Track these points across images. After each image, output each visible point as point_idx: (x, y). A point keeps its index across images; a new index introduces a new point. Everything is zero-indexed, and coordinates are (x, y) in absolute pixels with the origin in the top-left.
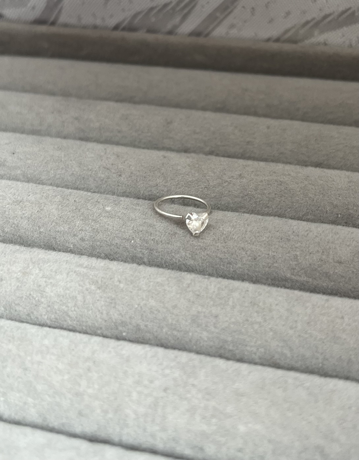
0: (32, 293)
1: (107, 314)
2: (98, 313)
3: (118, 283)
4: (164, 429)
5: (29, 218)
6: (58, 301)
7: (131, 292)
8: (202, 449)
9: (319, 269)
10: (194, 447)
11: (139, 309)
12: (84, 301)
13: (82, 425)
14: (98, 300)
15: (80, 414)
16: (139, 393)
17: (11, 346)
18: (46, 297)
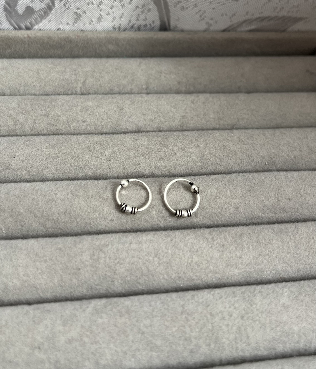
0: (106, 273)
2: (160, 275)
6: (128, 274)
11: (189, 265)
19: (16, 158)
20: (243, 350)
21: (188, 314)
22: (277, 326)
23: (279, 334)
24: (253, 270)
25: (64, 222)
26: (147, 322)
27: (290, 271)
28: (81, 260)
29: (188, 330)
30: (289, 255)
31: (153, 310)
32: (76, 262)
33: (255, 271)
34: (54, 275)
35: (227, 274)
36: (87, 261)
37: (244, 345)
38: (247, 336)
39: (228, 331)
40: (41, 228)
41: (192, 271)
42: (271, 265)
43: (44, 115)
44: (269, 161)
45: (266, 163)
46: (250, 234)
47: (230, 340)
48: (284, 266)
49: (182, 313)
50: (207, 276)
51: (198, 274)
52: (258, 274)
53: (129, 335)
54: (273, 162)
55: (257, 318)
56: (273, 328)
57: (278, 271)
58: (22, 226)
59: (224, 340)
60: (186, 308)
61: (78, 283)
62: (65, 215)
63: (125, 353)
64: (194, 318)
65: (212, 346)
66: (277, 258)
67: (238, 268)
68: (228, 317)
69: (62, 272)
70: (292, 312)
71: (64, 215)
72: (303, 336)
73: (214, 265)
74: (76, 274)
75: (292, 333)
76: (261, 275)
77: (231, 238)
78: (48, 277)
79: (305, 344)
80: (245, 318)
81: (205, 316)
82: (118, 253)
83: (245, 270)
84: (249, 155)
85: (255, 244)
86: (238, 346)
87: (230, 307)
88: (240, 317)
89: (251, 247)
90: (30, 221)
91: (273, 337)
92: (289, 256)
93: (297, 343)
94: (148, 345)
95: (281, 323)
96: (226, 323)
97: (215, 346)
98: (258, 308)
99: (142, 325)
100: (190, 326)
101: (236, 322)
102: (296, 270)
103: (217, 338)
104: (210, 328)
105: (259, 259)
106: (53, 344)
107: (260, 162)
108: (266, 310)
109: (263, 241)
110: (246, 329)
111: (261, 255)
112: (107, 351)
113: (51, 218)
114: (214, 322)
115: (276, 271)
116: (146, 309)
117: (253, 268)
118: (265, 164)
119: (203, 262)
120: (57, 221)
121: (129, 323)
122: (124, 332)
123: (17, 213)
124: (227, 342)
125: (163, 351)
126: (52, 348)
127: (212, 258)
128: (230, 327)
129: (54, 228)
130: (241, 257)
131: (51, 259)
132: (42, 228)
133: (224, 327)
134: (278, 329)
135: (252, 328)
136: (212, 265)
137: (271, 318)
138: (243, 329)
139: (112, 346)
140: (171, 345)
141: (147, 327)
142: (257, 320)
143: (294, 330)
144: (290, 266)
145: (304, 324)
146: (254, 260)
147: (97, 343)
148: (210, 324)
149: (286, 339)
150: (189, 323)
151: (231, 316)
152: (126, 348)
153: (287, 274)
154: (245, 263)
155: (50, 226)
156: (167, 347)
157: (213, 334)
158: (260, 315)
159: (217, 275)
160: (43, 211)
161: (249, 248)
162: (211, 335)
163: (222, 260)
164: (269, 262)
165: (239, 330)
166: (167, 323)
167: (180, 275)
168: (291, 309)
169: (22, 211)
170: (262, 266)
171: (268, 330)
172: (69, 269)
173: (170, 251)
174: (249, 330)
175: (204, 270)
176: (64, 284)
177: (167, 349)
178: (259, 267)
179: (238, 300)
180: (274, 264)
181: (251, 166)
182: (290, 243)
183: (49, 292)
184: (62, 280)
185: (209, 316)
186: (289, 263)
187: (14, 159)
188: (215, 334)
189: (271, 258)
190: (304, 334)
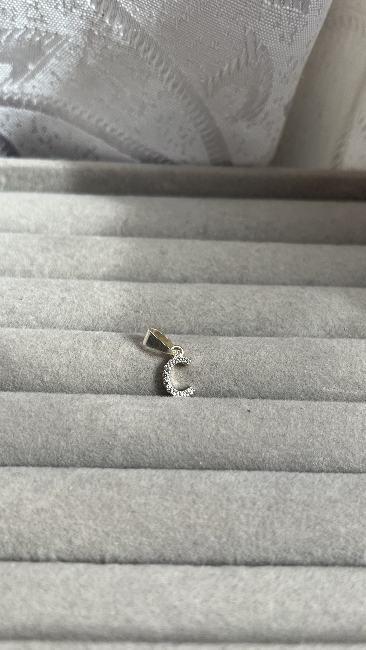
0: (104, 438)
1: (182, 447)
2: (173, 448)
3: (185, 418)
4: (274, 543)
5: (68, 366)
6: (132, 442)
7: (201, 424)
8: (310, 554)
9: (350, 380)
10: (303, 553)
11: (212, 438)
12: (158, 439)
13: (198, 553)
14: (171, 436)
15: (195, 543)
16: (248, 515)
17: (111, 493)
18: (120, 439)
19: (23, 300)
20: (266, 550)
21: (196, 494)
22: (316, 524)
23: (318, 534)
24: (299, 453)
25: (66, 376)
26: (142, 500)
27: (352, 460)
28: (74, 419)
29: (193, 515)
30: (352, 438)
31: (152, 486)
32: (67, 421)
33: (302, 455)
34: (38, 433)
35: (263, 454)
36: (82, 421)
37: (269, 543)
38: (273, 532)
39: (247, 522)
40: (37, 381)
41: (216, 447)
42: (325, 450)
43: (69, 256)
44: (349, 326)
45: (345, 328)
46: (301, 408)
47: (248, 535)
48: (343, 453)
49: (188, 494)
50: (236, 455)
51: (223, 451)
52: (306, 459)
53: (114, 512)
54: (355, 327)
55: (291, 510)
56: (311, 526)
57: (334, 459)
58: (14, 377)
59: (241, 533)
60: (195, 488)
61: (67, 447)
62: (68, 368)
63: (107, 534)
64: (204, 501)
65: (224, 540)
66: (334, 441)
67: (278, 448)
68: (249, 505)
69: (49, 432)
70: (341, 509)
71: (66, 368)
72: (352, 542)
73: (245, 441)
74: (66, 435)
75: (337, 536)
76: (311, 462)
77: (274, 411)
78: (30, 436)
79: (355, 552)
80: (272, 509)
81: (219, 500)
82: (123, 416)
83: (288, 452)
84: (322, 317)
85: (306, 421)
86: (260, 543)
87: (255, 493)
88: (266, 507)
89: (300, 425)
90: (24, 372)
91: (310, 538)
92: (351, 440)
93: (343, 549)
94: (138, 528)
95: (322, 520)
96: (246, 512)
97: (228, 539)
98: (293, 498)
99: (134, 501)
100: (197, 511)
101: (260, 513)
102: (361, 459)
103: (231, 529)
104: (224, 516)
105: (309, 441)
106: (16, 512)
107: (337, 327)
108: (304, 502)
109: (319, 419)
110: (272, 523)
111: (312, 435)
112: (83, 529)
113: (50, 370)
114: (229, 508)
115: (332, 458)
116: (143, 483)
117: (299, 450)
118: (343, 329)
119: (232, 436)
120: (58, 374)
121: (117, 497)
122: (110, 508)
123: (9, 361)
124: (245, 536)
125: (156, 537)
126: (15, 516)
127: (244, 432)
128: (251, 518)
129: (53, 383)
130: (284, 435)
131: (37, 415)
132: (39, 382)
133: (242, 517)
134: (318, 527)
135: (282, 522)
136: (243, 441)
137: (309, 513)
138: (268, 522)
139: (91, 523)
140: (169, 531)
141: (140, 506)
142: (289, 513)
143: (340, 532)
144: (352, 453)
145: (356, 526)
146: (301, 441)
147: (71, 517)
148: (224, 511)
149: (328, 543)
150: (196, 506)
151: (254, 504)
152: (109, 528)
153: (347, 464)
154: (289, 443)
155: (48, 380)
156: (163, 533)
157: (226, 524)
158: (295, 508)
159: (249, 455)
160: (41, 361)
161: (296, 425)
162: (223, 524)
163: (257, 437)
164: (322, 445)
165: (263, 524)
166: (166, 504)
167: (199, 449)
168: (339, 505)
169: (15, 359)
170: (313, 449)
171: (303, 528)
172: (57, 428)
173: (190, 419)
174: (277, 525)
175: (232, 447)
176: (49, 446)
177: (163, 536)
178: (308, 450)
179: (268, 486)
180: (329, 448)
181: (325, 331)
182: (355, 425)
183: (30, 455)
184: (47, 441)
185: (224, 501)
186: (351, 449)
187: (20, 301)
188: (229, 525)
189: (326, 440)
190: (354, 539)
